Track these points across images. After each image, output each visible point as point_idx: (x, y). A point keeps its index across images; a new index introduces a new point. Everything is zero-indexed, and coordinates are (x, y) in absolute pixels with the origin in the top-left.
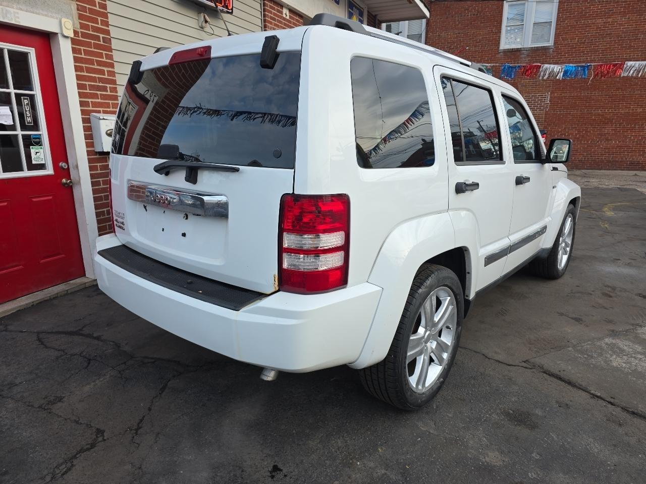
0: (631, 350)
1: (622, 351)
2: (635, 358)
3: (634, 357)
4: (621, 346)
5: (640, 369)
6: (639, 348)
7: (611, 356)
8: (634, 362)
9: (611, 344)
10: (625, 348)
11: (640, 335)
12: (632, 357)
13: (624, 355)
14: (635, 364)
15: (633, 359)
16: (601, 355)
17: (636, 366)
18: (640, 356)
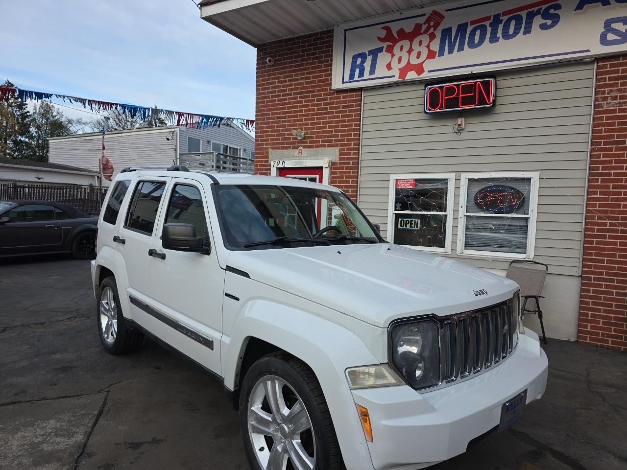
0: (51, 441)
1: (57, 435)
2: (41, 435)
3: (43, 435)
4: (62, 439)
5: (30, 428)
6: (46, 448)
7: (61, 426)
8: (39, 432)
9: (73, 435)
10: (58, 439)
11: (58, 465)
12: (45, 434)
13: (52, 432)
14: (37, 430)
15: (43, 433)
16: (70, 421)
17: (35, 429)
18: (39, 439)
